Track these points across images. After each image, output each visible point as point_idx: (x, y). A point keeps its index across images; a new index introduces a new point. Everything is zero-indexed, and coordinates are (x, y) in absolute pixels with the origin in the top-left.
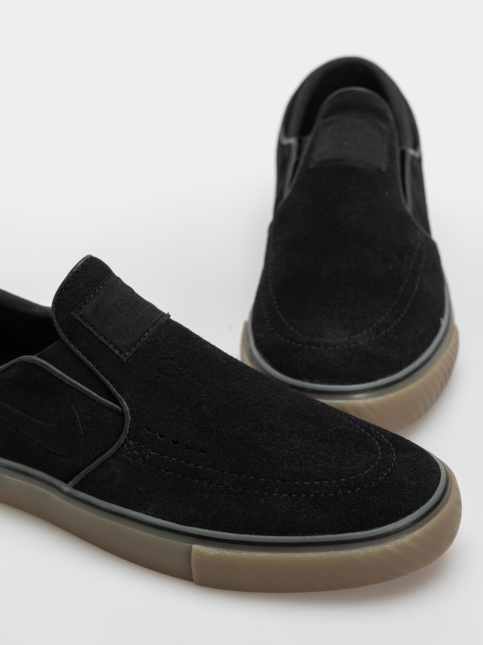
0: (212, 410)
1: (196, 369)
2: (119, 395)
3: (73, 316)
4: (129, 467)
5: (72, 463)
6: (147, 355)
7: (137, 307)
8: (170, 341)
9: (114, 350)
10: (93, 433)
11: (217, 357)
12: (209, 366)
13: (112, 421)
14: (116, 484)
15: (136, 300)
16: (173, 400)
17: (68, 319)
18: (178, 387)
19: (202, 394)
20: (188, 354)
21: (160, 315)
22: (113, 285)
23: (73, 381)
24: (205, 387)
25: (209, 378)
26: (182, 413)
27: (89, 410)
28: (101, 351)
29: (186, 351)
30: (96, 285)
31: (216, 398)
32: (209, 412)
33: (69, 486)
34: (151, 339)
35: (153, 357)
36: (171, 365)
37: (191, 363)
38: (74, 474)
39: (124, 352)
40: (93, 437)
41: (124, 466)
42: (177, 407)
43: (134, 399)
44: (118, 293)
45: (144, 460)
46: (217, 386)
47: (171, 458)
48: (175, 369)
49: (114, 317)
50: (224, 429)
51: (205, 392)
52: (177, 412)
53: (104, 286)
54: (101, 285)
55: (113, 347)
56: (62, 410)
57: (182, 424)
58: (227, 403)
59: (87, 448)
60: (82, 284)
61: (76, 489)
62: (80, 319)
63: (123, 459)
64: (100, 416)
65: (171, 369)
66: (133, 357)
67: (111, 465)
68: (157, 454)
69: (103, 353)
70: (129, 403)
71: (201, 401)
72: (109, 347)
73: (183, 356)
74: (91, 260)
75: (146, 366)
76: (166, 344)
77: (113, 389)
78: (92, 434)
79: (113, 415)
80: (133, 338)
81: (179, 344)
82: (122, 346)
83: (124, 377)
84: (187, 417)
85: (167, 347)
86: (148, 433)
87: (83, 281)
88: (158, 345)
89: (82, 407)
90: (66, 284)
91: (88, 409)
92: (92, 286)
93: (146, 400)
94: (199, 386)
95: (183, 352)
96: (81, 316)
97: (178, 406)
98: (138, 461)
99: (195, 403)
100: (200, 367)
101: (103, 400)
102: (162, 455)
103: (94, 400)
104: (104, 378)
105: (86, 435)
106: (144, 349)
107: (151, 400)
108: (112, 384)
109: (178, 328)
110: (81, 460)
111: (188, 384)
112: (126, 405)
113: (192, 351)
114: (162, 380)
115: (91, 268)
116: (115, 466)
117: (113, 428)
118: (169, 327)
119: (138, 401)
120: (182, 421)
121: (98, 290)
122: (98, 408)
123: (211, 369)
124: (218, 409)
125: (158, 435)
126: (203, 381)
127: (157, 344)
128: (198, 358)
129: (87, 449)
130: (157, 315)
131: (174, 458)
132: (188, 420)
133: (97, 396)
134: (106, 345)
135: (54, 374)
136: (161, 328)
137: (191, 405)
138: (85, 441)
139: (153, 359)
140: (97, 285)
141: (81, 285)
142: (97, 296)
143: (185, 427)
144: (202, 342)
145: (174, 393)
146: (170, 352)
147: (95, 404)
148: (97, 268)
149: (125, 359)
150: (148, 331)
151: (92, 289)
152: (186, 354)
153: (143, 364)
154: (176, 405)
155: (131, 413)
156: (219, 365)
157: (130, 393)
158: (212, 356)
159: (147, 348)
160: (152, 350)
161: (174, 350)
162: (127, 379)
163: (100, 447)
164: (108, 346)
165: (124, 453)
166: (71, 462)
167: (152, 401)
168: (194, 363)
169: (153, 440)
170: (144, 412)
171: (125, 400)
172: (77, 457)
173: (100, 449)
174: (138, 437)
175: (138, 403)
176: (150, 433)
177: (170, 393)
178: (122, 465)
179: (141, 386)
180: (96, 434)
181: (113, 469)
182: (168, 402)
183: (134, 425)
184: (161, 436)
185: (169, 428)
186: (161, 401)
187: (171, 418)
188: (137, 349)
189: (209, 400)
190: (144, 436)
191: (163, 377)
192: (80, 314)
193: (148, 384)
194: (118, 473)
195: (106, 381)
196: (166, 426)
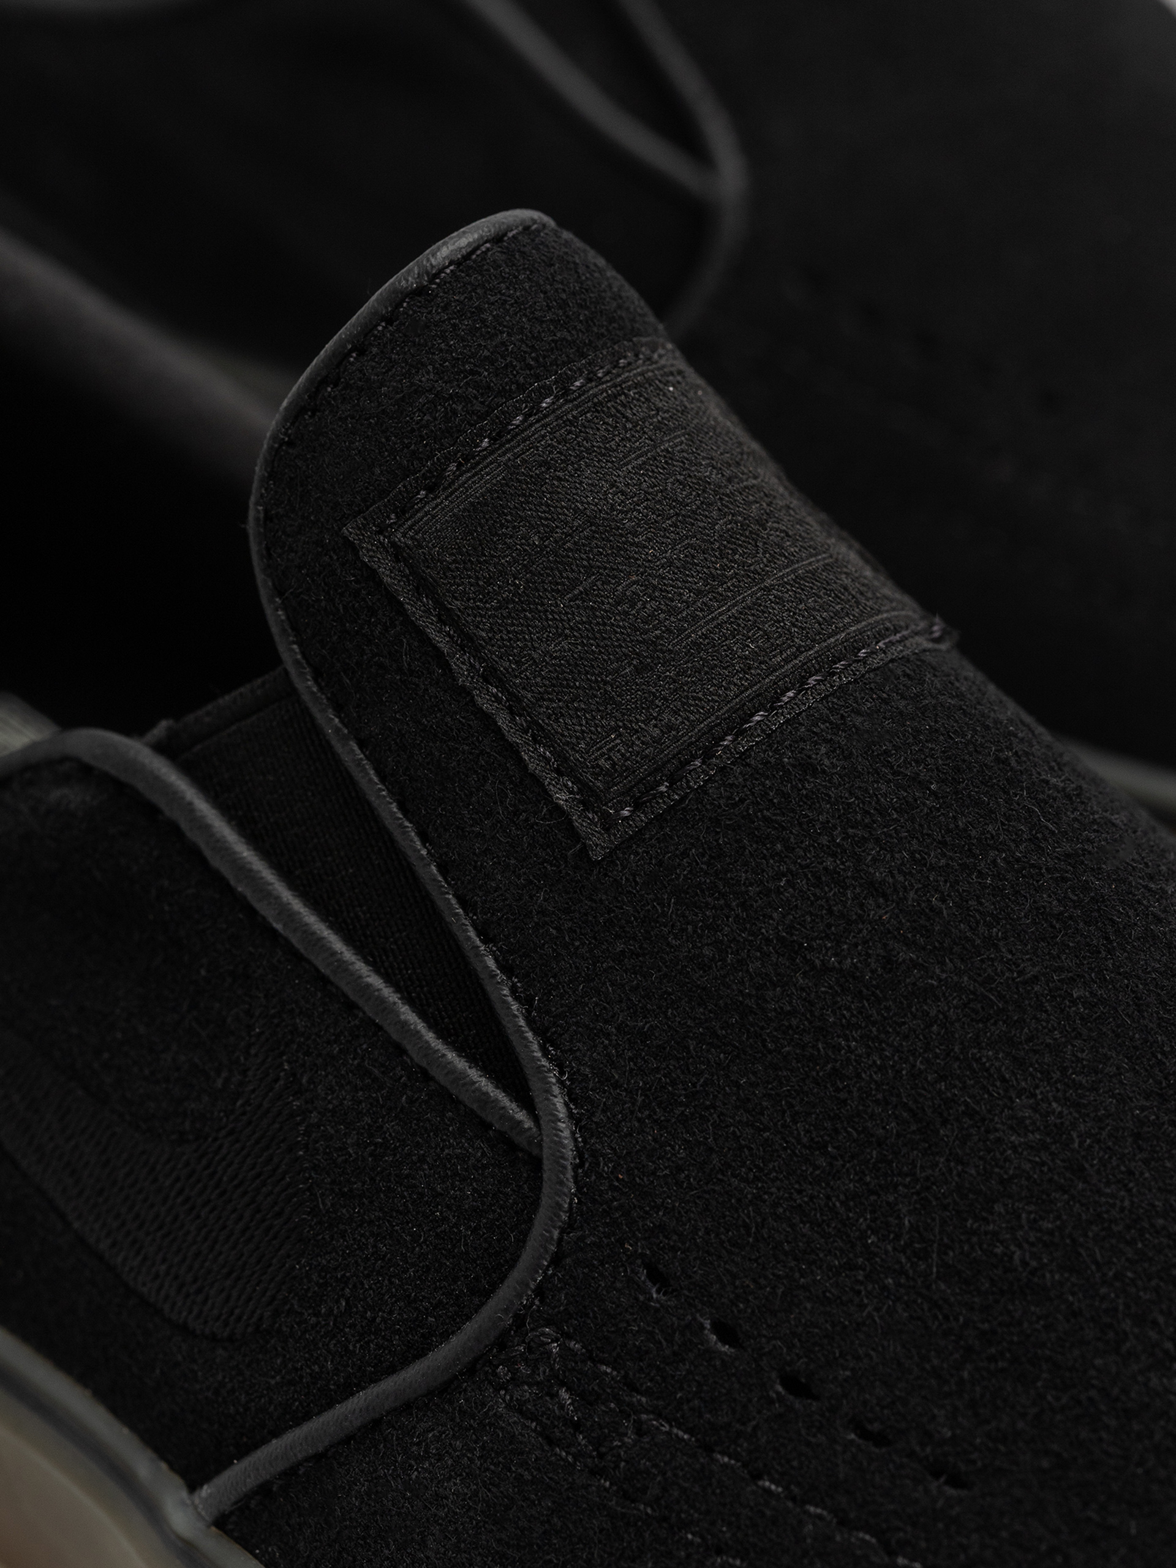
0: (1051, 1233)
1: (1012, 971)
2: (535, 1047)
3: (354, 549)
4: (515, 1478)
5: (229, 1386)
6: (737, 841)
7: (735, 552)
8: (889, 781)
9: (548, 778)
10: (362, 1235)
11: (1159, 920)
12: (1092, 969)
13: (473, 1189)
14: (428, 1558)
15: (740, 513)
16: (836, 1131)
17: (327, 559)
18: (875, 1062)
19: (1011, 1128)
20: (980, 874)
21: (871, 621)
22: (624, 406)
23: (311, 919)
24: (1037, 1087)
25: (1076, 1038)
26: (874, 1220)
27: (360, 1102)
28: (476, 772)
29: (975, 856)
30: (514, 387)
31: (1092, 1166)
32: (1032, 1244)
33: (196, 1507)
34: (776, 751)
35: (764, 857)
36: (861, 926)
37: (982, 929)
38: (231, 1448)
39: (606, 804)
40: (356, 1262)
41: (488, 1469)
42: (851, 1180)
43: (615, 1089)
44: (641, 456)
45: (601, 1456)
46: (1113, 1096)
47: (757, 1476)
48: (882, 952)
49: (585, 589)
50: (1098, 1362)
51: (1030, 1117)
52: (842, 1210)
53: (567, 402)
54: (545, 392)
55: (548, 761)
56: (224, 1074)
57: (861, 1283)
58: (1153, 1206)
59: (317, 1314)
60: (434, 368)
61: (228, 1533)
62: (385, 569)
63: (490, 1424)
64: (418, 1145)
65: (856, 945)
66: (651, 839)
67: (418, 1444)
68: (680, 1433)
69: (488, 787)
70: (582, 1108)
71: (997, 1170)
72: (521, 760)
73: (946, 881)
74: (525, 240)
75: (714, 907)
76: (857, 798)
77: (509, 1008)
78: (354, 1239)
79: (484, 1154)
80: (670, 728)
81: (938, 810)
82: (598, 766)
83: (577, 948)
84: (894, 1249)
85: (859, 817)
86: (651, 1299)
87: (441, 350)
88: (806, 796)
89: (330, 1077)
90: (349, 354)
91: (361, 1093)
92: (489, 387)
93: (681, 1104)
94: (1003, 1080)
95: (951, 858)
96: (397, 553)
97: (856, 1174)
98: (568, 1453)
99: (959, 1175)
100: (1034, 965)
101: (444, 1055)
102: (709, 1449)
103: (400, 1050)
104: (472, 933)
105: (323, 1238)
106: (720, 806)
107: (707, 1108)
108: (510, 978)
109: (965, 713)
110: (273, 1377)
111: (937, 1057)
112: (562, 1112)
113: (1008, 863)
114: (790, 1003)
115: (508, 288)
116: (440, 1458)
117: (475, 1231)
118: (903, 697)
119: (633, 1104)
120: (864, 1270)
121: (527, 416)
122: (411, 1101)
123: (1100, 987)
124: (1090, 1234)
125: (707, 1324)
126: (1035, 1052)
127: (803, 787)
128: (1038, 909)
129: (314, 1320)
130: (846, 620)
131: (772, 1481)
132: (897, 1267)
133: (418, 1032)
134: (511, 745)
135: (216, 862)
136: (856, 698)
137: (933, 1184)
138: (315, 1277)
139: (763, 871)
140: (522, 388)
141: (428, 373)
142: (508, 450)
143: (869, 1308)
144: (1094, 821)
145: (850, 1092)
146: (870, 846)
147: (399, 1071)
148: (545, 293)
149: (598, 844)
150: (771, 703)
151: (489, 406)
152: (969, 875)
153: (702, 891)
154: (843, 1166)
155: (581, 1165)
156: (1155, 970)
157: (600, 1048)
158: (1131, 913)
159: (742, 800)
160: (765, 819)
161: (900, 839)
162: (594, 964)
163: (382, 1326)
164: (518, 753)
165: (501, 1389)
166: (224, 1377)
167: (715, 1116)
168: (1005, 938)
169: (676, 1348)
170: (654, 1173)
171: (561, 1082)
172: (260, 1356)
173: (384, 1338)
174: (594, 1312)
175: (632, 1112)
176: (662, 1306)
177: (826, 1087)
178: (480, 1458)
179: (666, 1017)
180: (375, 1246)
181: (426, 1470)
182: (805, 1140)
183: (582, 1238)
184: (725, 1332)
185: (780, 1291)
186: (766, 1129)
187: (804, 1235)
188: (683, 799)
189: (1045, 1169)
190: (628, 1317)
191: (802, 989)
192: (393, 544)
193: (710, 1012)
194: (447, 1498)
195: (478, 955)
196: (762, 1281)
